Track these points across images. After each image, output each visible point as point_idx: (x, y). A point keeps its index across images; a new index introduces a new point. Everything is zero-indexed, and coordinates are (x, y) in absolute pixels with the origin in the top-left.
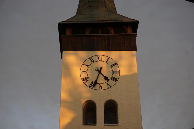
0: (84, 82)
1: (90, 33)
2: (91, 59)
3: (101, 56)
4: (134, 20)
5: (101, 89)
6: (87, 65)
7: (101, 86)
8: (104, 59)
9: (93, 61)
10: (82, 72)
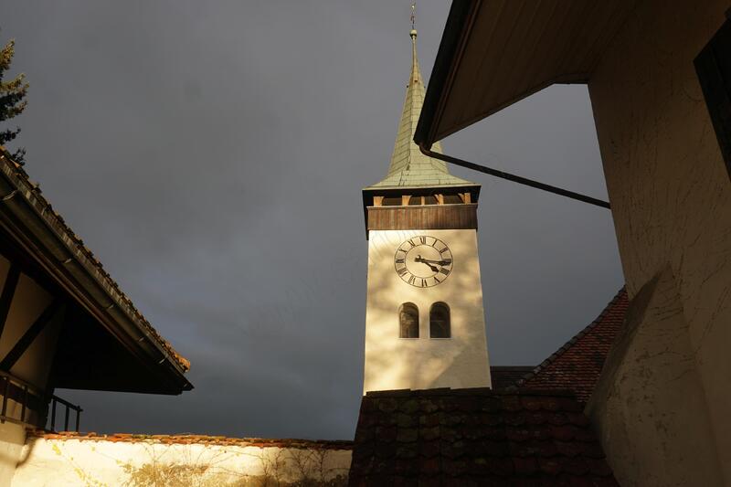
0: (401, 276)
1: (409, 204)
2: (411, 242)
3: (424, 238)
5: (425, 286)
6: (404, 251)
7: (425, 281)
8: (429, 241)
9: (413, 245)
10: (398, 261)
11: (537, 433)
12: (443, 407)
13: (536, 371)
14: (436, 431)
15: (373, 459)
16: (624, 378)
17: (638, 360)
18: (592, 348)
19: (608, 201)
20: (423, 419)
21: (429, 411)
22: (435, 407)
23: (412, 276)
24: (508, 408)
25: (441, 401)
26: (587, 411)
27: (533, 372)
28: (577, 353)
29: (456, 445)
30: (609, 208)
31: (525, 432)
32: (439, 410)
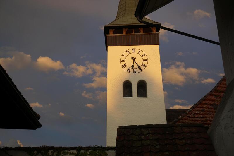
0: (123, 68)
1: (126, 33)
2: (128, 51)
3: (134, 49)
4: (158, 22)
5: (135, 73)
6: (125, 56)
7: (135, 70)
8: (137, 51)
9: (129, 53)
10: (122, 61)
11: (189, 142)
12: (150, 132)
13: (187, 112)
14: (148, 142)
15: (124, 154)
16: (223, 119)
17: (229, 112)
18: (212, 101)
19: (219, 42)
20: (143, 137)
21: (145, 134)
22: (147, 132)
23: (129, 68)
24: (177, 132)
25: (150, 130)
26: (208, 132)
27: (186, 113)
28: (206, 104)
29: (157, 147)
30: (219, 45)
31: (184, 141)
32: (149, 133)
